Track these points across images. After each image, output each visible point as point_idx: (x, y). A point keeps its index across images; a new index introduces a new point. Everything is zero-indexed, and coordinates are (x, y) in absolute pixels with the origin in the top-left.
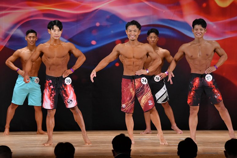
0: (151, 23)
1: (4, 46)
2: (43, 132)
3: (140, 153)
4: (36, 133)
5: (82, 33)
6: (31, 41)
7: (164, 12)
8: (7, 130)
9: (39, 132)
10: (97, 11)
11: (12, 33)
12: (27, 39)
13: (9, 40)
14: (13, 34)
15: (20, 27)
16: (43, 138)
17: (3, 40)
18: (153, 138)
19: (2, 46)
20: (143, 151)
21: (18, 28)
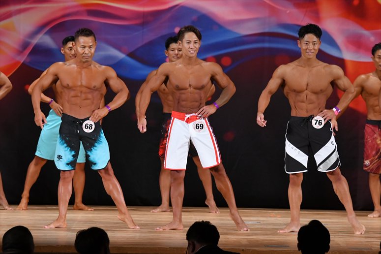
0: (267, 30)
1: (22, 62)
2: (83, 206)
3: (242, 245)
4: (73, 208)
5: (151, 43)
6: (71, 55)
7: (288, 12)
8: (24, 201)
9: (77, 206)
10: (177, 7)
11: (35, 41)
12: (65, 52)
13: (30, 53)
14: (37, 43)
15: (49, 32)
16: (82, 217)
17: (20, 52)
18: (264, 222)
19: (18, 62)
20: (247, 243)
21: (46, 33)
